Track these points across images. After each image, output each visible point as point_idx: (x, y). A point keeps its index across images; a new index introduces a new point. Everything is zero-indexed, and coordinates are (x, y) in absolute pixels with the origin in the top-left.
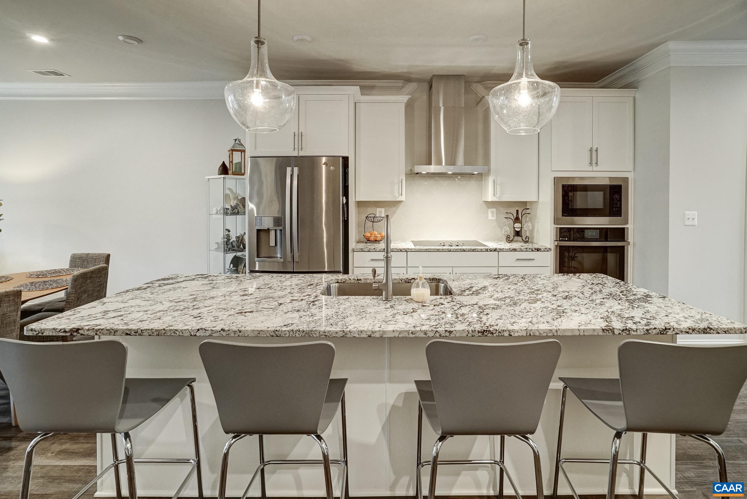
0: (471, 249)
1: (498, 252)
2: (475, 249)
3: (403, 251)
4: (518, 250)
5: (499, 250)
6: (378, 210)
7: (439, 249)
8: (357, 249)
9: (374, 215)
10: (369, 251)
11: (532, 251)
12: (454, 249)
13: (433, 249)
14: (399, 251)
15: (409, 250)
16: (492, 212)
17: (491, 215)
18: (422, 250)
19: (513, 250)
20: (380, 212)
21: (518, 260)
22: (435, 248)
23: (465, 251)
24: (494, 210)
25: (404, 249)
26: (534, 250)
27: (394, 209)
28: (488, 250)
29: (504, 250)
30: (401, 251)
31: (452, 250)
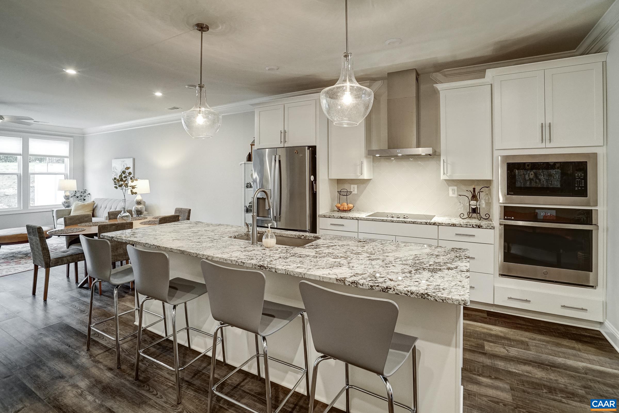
0: (411, 221)
1: (438, 226)
2: (415, 222)
3: (355, 219)
4: (457, 225)
5: (438, 224)
6: (352, 186)
7: (383, 220)
8: (321, 215)
9: (346, 190)
10: (329, 217)
11: (473, 227)
12: (397, 220)
13: (379, 219)
14: (352, 218)
15: (359, 219)
16: (453, 190)
17: (452, 192)
18: (369, 220)
19: (452, 225)
20: (354, 188)
21: (456, 234)
22: (380, 218)
23: (406, 223)
24: (456, 188)
25: (355, 218)
26: (475, 226)
27: (364, 185)
28: (428, 224)
29: (443, 224)
30: (353, 219)
31: (395, 221)
